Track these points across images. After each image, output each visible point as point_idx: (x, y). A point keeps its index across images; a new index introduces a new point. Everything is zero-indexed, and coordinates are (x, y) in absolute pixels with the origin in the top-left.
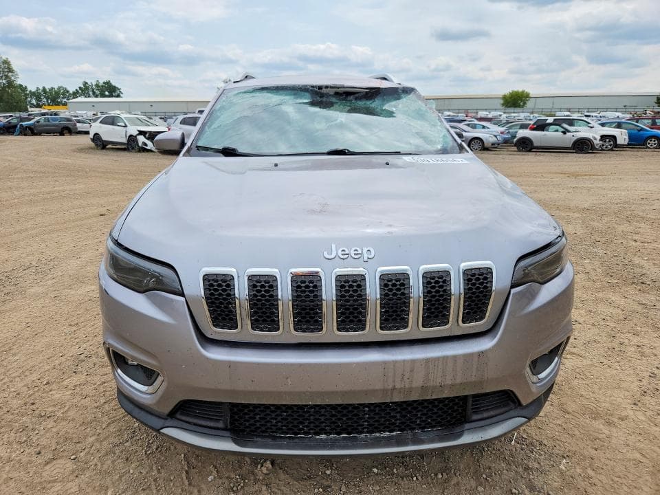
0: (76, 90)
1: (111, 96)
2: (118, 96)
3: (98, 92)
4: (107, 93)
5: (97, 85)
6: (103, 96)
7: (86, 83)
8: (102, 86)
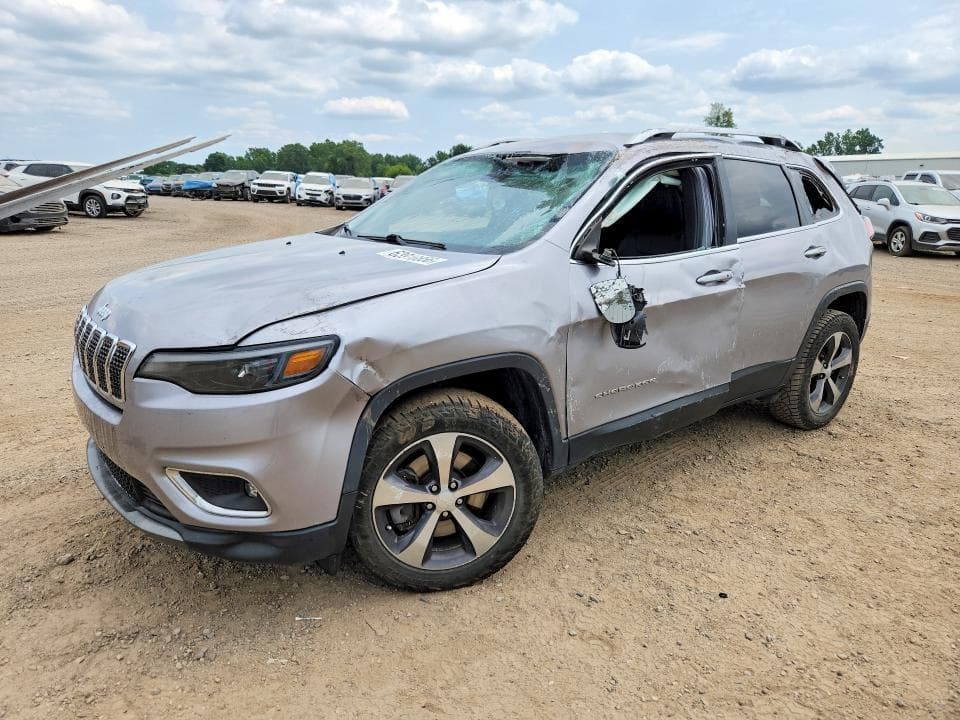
0: (814, 146)
1: (863, 151)
2: (875, 151)
3: (843, 147)
4: (858, 148)
5: (846, 137)
6: (851, 151)
7: (831, 134)
8: (854, 137)
